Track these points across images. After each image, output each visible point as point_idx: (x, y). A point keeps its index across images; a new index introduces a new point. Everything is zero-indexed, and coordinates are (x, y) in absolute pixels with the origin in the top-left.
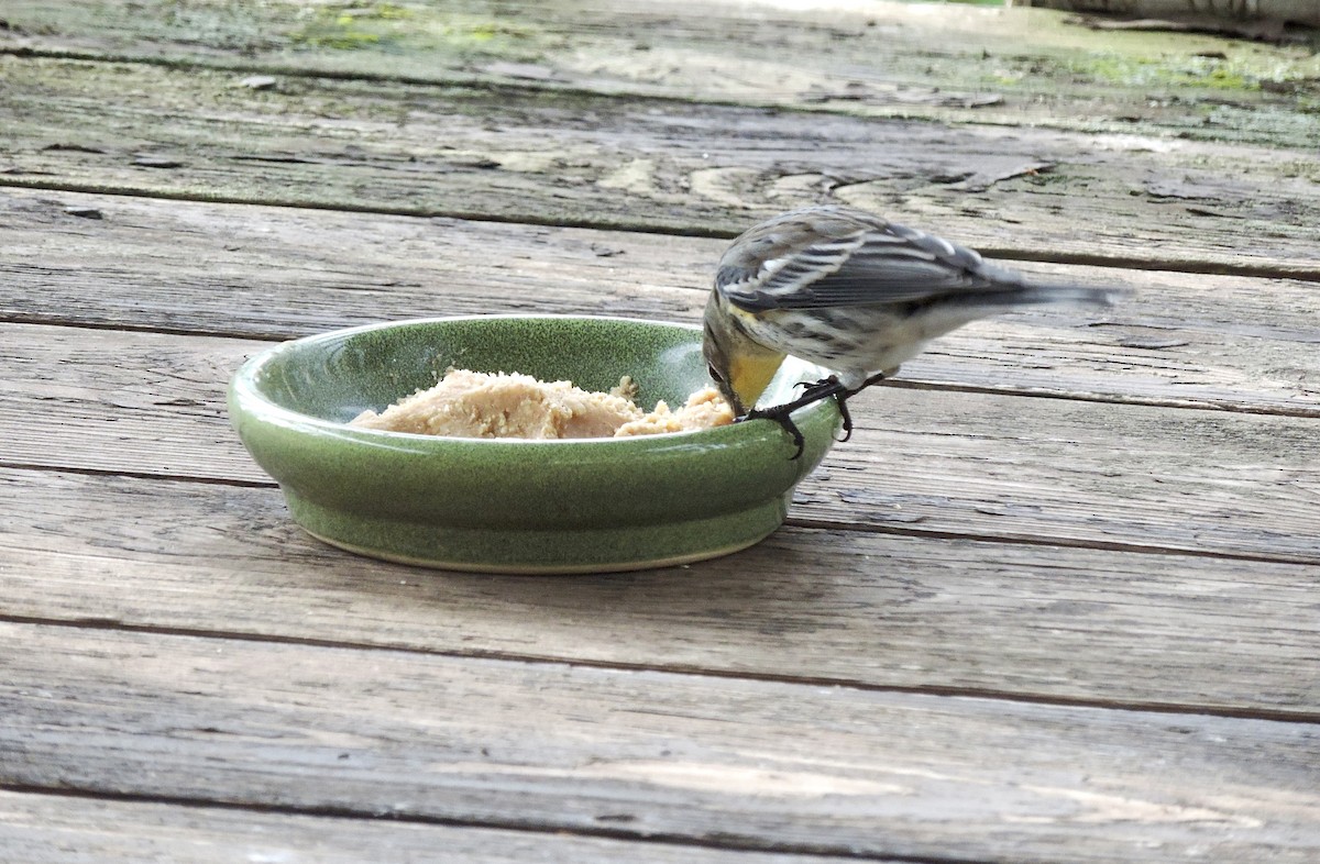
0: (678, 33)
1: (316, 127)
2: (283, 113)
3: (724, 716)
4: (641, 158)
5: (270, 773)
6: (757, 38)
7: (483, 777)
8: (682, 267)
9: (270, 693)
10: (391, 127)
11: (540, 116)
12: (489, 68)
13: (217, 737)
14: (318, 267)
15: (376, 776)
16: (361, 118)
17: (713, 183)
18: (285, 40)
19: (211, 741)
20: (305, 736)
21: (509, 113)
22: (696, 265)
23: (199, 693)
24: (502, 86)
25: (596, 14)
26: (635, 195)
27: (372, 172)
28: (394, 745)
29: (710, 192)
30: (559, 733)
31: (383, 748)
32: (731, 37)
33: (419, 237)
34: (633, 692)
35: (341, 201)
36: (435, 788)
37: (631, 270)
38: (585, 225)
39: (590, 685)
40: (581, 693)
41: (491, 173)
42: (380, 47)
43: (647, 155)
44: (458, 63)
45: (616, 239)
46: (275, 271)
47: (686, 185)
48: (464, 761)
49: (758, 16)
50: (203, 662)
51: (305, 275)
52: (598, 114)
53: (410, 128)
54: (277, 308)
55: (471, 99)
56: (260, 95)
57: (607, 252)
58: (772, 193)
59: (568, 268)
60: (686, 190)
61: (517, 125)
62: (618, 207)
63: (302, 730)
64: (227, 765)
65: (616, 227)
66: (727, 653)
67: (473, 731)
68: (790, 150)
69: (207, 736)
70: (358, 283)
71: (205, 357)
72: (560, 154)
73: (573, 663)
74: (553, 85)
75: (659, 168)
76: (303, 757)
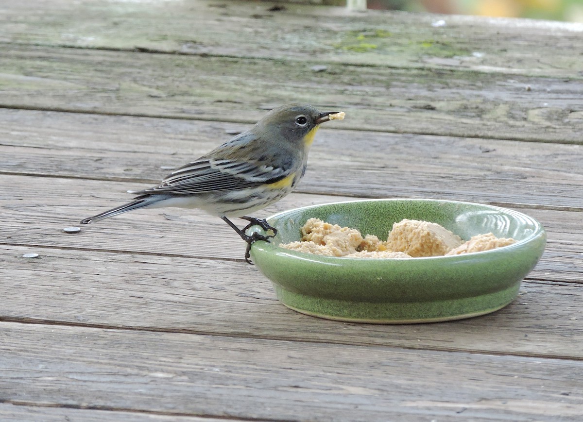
0: (521, 43)
1: (346, 90)
2: (330, 83)
3: (544, 377)
4: (504, 104)
5: (325, 408)
6: (559, 45)
7: (428, 409)
8: (523, 157)
9: (325, 368)
10: (383, 90)
11: (455, 83)
12: (430, 61)
13: (299, 390)
14: (348, 159)
15: (377, 408)
16: (368, 85)
17: (538, 116)
18: (331, 48)
19: (297, 392)
20: (342, 389)
21: (440, 82)
22: (530, 156)
23: (291, 369)
24: (436, 69)
25: (482, 34)
26: (500, 122)
27: (374, 112)
28: (385, 393)
29: (536, 120)
30: (465, 386)
31: (379, 395)
32: (547, 45)
33: (396, 143)
34: (500, 366)
35: (359, 126)
36: (405, 414)
37: (499, 159)
38: (476, 137)
39: (480, 363)
40: (476, 367)
41: (431, 112)
42: (377, 51)
43: (506, 103)
44: (415, 58)
45: (491, 143)
46: (327, 161)
47: (525, 116)
48: (419, 400)
49: (559, 34)
50: (292, 353)
51: (342, 163)
52: (482, 82)
53: (392, 90)
54: (328, 179)
55: (421, 76)
56: (319, 74)
57: (487, 150)
58: (566, 120)
59: (468, 158)
60: (525, 119)
61: (443, 88)
62: (493, 127)
63: (341, 386)
64: (304, 404)
65: (492, 138)
66: (545, 346)
67: (423, 386)
68: (575, 99)
69: (295, 390)
70: (367, 166)
71: (293, 203)
72: (465, 102)
73: (472, 352)
74: (461, 69)
75: (512, 109)
76: (342, 400)
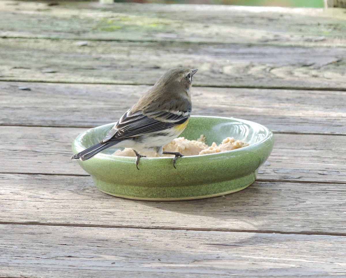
0: (218, 21)
4: (207, 62)
5: (89, 270)
6: (244, 22)
7: (159, 268)
9: (88, 243)
10: (125, 56)
11: (173, 50)
12: (157, 35)
13: (72, 258)
14: (102, 103)
15: (124, 269)
16: (115, 54)
18: (90, 29)
19: (70, 260)
20: (101, 257)
21: (164, 50)
23: (66, 244)
24: (161, 41)
25: (192, 16)
26: (205, 75)
27: (119, 71)
28: (130, 259)
30: (183, 252)
31: (125, 260)
32: (235, 22)
33: (135, 92)
34: (207, 238)
35: (109, 81)
36: (143, 272)
37: (204, 100)
39: (194, 236)
40: (190, 239)
41: (157, 70)
42: (121, 30)
43: (209, 62)
44: (146, 34)
45: (199, 90)
46: (88, 105)
47: (222, 71)
48: (153, 263)
49: (244, 15)
50: (67, 234)
51: (98, 106)
52: (192, 49)
53: (131, 56)
54: (89, 117)
55: (150, 46)
56: (82, 48)
57: (196, 94)
58: (249, 73)
60: (222, 73)
61: (166, 53)
63: (100, 255)
65: (199, 86)
66: (238, 224)
67: (155, 253)
68: (255, 58)
69: (69, 258)
70: (115, 108)
71: (66, 134)
72: (180, 63)
73: (187, 230)
74: (178, 40)
75: (213, 66)
76: (100, 264)
